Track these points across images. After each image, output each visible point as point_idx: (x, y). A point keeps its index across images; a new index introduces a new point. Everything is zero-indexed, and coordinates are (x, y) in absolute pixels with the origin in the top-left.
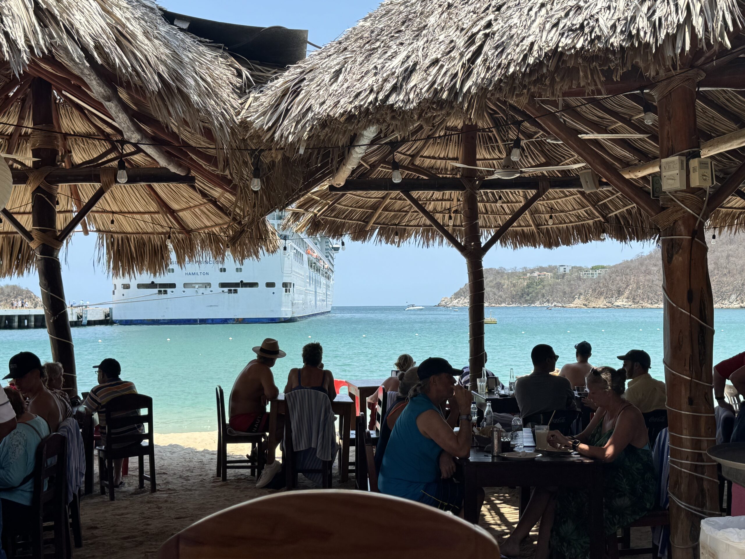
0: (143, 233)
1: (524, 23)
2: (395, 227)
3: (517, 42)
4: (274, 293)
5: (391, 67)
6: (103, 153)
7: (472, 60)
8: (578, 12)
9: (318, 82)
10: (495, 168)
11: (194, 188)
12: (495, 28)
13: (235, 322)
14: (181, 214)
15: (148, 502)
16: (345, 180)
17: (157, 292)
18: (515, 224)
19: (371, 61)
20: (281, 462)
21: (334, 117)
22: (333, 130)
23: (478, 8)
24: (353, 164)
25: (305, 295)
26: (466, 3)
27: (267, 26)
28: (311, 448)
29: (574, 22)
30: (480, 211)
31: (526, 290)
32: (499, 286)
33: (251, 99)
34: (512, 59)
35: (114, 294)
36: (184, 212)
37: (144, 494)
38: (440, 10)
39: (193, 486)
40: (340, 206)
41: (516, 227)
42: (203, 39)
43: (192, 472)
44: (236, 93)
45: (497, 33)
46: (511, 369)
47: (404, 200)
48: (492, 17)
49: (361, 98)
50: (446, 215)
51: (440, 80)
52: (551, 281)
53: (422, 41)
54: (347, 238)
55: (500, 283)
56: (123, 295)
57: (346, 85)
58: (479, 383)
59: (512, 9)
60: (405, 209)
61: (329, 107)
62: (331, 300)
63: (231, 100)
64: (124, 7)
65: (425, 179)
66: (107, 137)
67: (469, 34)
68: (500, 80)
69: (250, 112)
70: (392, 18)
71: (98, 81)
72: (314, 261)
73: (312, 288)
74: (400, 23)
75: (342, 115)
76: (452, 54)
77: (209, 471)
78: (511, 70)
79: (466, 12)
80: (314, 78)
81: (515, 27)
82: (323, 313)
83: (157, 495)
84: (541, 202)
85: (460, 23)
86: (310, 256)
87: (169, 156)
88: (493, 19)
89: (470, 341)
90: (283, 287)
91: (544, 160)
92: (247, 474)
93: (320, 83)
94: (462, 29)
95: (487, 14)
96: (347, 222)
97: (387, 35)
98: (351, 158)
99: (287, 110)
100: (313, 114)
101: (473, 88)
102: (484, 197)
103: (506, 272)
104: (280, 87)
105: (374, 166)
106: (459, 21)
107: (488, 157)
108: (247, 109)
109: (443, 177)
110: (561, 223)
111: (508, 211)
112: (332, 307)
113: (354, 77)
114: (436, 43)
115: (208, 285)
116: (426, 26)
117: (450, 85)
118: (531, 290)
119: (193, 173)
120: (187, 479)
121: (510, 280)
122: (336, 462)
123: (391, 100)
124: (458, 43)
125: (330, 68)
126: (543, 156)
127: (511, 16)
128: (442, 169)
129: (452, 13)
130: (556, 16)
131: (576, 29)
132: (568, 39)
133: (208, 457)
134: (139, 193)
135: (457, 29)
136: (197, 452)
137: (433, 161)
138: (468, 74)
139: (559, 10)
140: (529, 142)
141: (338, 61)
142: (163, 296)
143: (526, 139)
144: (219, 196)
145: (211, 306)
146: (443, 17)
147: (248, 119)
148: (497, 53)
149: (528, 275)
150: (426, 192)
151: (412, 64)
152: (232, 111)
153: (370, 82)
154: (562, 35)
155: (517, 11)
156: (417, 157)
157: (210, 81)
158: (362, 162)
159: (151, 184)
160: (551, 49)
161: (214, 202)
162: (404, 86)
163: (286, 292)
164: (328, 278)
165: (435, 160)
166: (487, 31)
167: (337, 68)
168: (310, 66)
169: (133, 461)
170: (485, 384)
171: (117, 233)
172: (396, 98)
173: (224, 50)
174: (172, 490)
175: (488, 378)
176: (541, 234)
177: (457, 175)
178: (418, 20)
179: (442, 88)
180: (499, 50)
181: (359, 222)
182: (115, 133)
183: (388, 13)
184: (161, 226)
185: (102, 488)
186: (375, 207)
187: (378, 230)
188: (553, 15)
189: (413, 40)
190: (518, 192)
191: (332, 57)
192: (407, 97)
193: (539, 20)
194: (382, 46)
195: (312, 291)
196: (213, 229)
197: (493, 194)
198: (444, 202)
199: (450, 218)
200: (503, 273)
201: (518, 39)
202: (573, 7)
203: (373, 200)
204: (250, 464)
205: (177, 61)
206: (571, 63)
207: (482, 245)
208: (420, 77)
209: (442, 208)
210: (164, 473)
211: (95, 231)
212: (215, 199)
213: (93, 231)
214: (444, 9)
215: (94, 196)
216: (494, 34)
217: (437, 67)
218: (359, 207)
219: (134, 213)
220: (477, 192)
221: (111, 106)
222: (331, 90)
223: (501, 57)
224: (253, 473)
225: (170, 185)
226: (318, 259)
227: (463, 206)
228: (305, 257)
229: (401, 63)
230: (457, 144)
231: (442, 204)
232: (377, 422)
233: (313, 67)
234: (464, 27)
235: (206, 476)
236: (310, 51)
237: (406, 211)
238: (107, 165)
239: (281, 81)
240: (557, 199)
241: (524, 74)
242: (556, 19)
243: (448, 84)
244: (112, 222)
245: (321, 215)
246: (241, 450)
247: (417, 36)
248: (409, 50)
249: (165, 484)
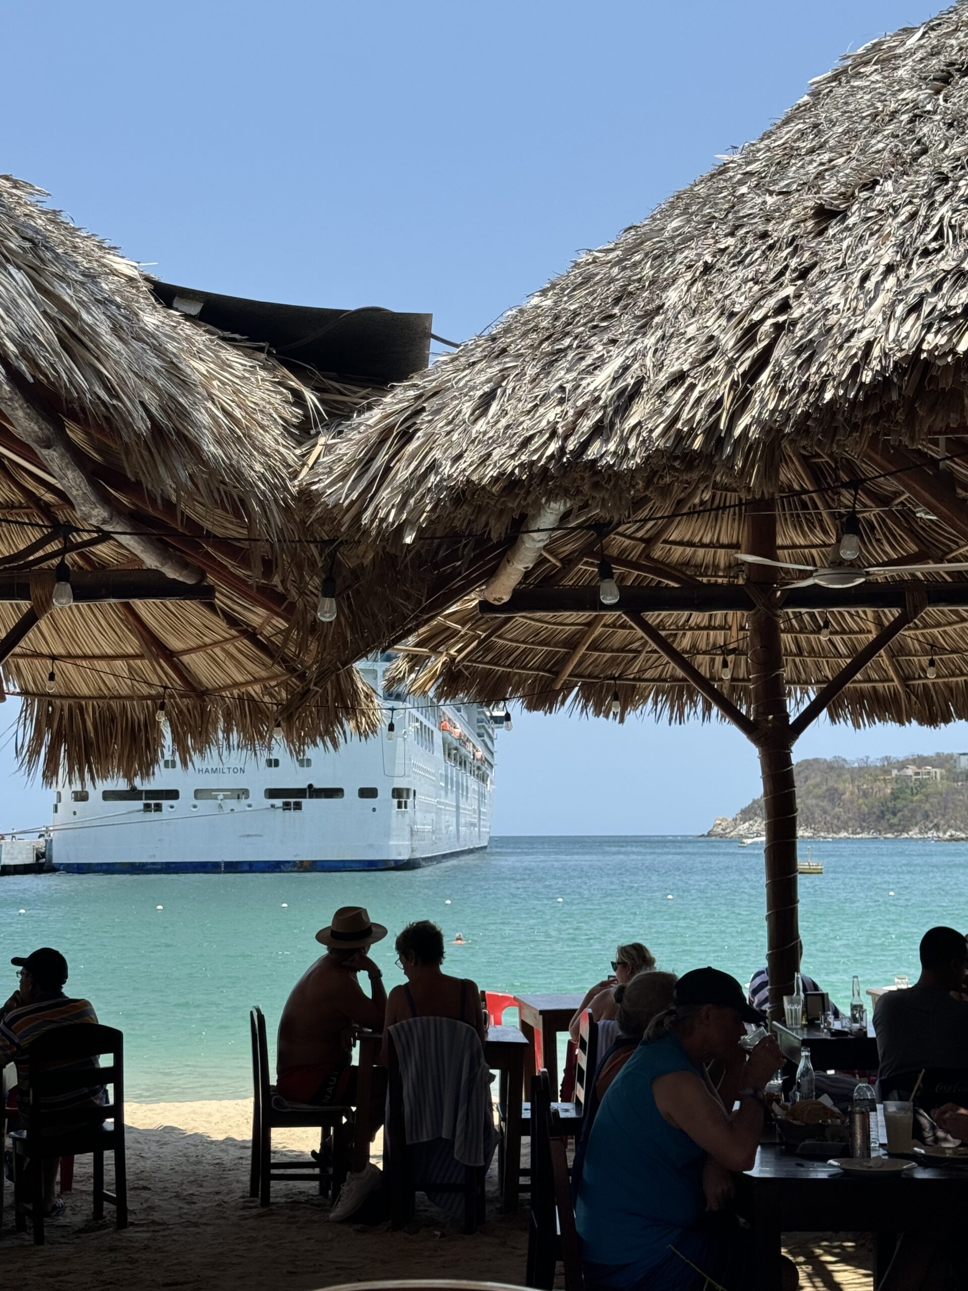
0: (111, 698)
1: (854, 304)
2: (613, 682)
3: (839, 342)
4: (374, 810)
5: (591, 387)
6: (37, 541)
7: (752, 374)
8: (960, 283)
9: (449, 415)
10: (815, 565)
11: (212, 608)
12: (796, 314)
13: (295, 869)
14: (186, 659)
15: (112, 1250)
16: (510, 590)
17: (142, 807)
18: (858, 676)
19: (554, 376)
20: (380, 1166)
21: (479, 484)
22: (479, 510)
23: (763, 274)
24: (526, 560)
25: (437, 813)
26: (739, 263)
27: (353, 308)
28: (441, 1138)
29: (952, 303)
30: (786, 649)
31: (890, 805)
32: (833, 795)
33: (318, 449)
34: (830, 375)
35: (56, 811)
36: (193, 655)
37: (104, 1232)
38: (689, 276)
39: (202, 1216)
40: (501, 641)
41: (860, 682)
42: (228, 334)
43: (201, 1186)
44: (291, 434)
45: (801, 322)
46: (854, 977)
47: (631, 628)
48: (790, 291)
49: (533, 448)
50: (717, 658)
51: (688, 413)
52: (942, 786)
53: (653, 337)
54: (515, 707)
55: (836, 790)
56: (75, 813)
57: (503, 422)
58: (787, 1006)
59: (830, 276)
60: (635, 646)
61: (470, 465)
62: (488, 824)
63: (282, 450)
64: (76, 281)
65: (673, 587)
66: (45, 509)
67: (745, 324)
68: (806, 415)
69: (318, 474)
70: (595, 291)
71: (28, 411)
72: (456, 744)
73: (451, 800)
74: (610, 300)
75: (495, 480)
76: (712, 363)
77: (235, 1185)
78: (828, 396)
79: (738, 281)
80: (442, 408)
81: (835, 311)
82: (471, 851)
83: (129, 1233)
84: (911, 632)
85: (728, 302)
86: (446, 733)
87: (163, 548)
88: (791, 296)
89: (769, 918)
90: (394, 797)
91: (916, 549)
92: (311, 1192)
93: (453, 419)
94: (732, 315)
95: (781, 285)
96: (516, 674)
97: (585, 324)
98: (522, 550)
99: (388, 469)
100: (438, 479)
101: (753, 428)
102: (794, 621)
103: (847, 766)
104: (376, 425)
105: (570, 561)
106: (726, 297)
107: (800, 541)
108: (312, 468)
109: (709, 584)
110: (953, 675)
111: (843, 649)
112: (491, 839)
113: (520, 405)
114: (680, 341)
115: (241, 794)
116: (661, 307)
117: (708, 424)
118: (900, 804)
119: (211, 579)
120: (190, 1200)
121: (856, 783)
122: (494, 1166)
123: (593, 452)
124: (723, 342)
125: (473, 388)
126: (912, 541)
127: (827, 289)
128: (707, 567)
129: (712, 283)
130: (915, 291)
131: (956, 316)
132: (939, 336)
133: (235, 1153)
134: (105, 619)
135: (722, 314)
136: (212, 1142)
137: (689, 551)
138: (743, 401)
139: (921, 280)
140: (883, 511)
141: (489, 375)
142: (153, 815)
143: (878, 507)
144: (262, 624)
145: (248, 836)
146: (694, 290)
147: (314, 488)
148: (799, 362)
149: (895, 772)
150: (675, 613)
151: (632, 382)
152: (284, 473)
153: (551, 416)
154: (928, 327)
155: (839, 279)
156: (656, 543)
157: (240, 416)
158: (545, 554)
159: (130, 601)
160: (907, 355)
161: (251, 634)
162: (618, 425)
163: (399, 806)
164: (483, 778)
165: (693, 549)
166: (781, 319)
167: (486, 388)
168: (434, 384)
169: (83, 1162)
170: (800, 1007)
171: (61, 697)
172: (601, 447)
173: (269, 353)
174: (159, 1224)
175: (806, 996)
176: (913, 697)
177: (737, 577)
178: (645, 294)
179: (692, 429)
180: (804, 356)
181: (541, 673)
182: (61, 502)
183: (588, 281)
184: (148, 684)
185: (20, 1218)
186: (572, 643)
187: (577, 689)
188: (910, 289)
189: (636, 334)
190: (865, 613)
191: (478, 367)
192: (623, 446)
193: (883, 299)
194: (574, 346)
195: (452, 806)
196: (250, 689)
197: (812, 616)
198: (712, 633)
199: (725, 664)
200: (842, 768)
201: (841, 334)
202: (948, 272)
203: (568, 628)
204: (317, 1171)
205: (176, 380)
206: (947, 383)
207: (791, 720)
208: (649, 407)
209: (707, 644)
210: (145, 1188)
211: (18, 694)
212: (254, 628)
213: (13, 694)
214: (697, 274)
215: (17, 625)
216: (794, 323)
217: (682, 390)
218: (540, 644)
219: (94, 657)
220: (779, 612)
221: (53, 456)
222: (474, 431)
223: (808, 370)
224: (323, 1190)
225: (168, 603)
226: (463, 740)
227: (751, 640)
228: (438, 736)
229: (610, 379)
230: (737, 516)
231: (708, 635)
232: (578, 1085)
233: (439, 386)
234: (735, 310)
235: (228, 1194)
236: (437, 353)
237: (635, 651)
238: (44, 565)
239: (376, 415)
240: (945, 625)
241: (854, 403)
242: (915, 295)
243: (703, 423)
244: (52, 677)
245: (463, 659)
246: (301, 1139)
247: (643, 326)
248: (627, 354)
249: (145, 1210)
